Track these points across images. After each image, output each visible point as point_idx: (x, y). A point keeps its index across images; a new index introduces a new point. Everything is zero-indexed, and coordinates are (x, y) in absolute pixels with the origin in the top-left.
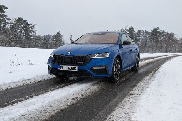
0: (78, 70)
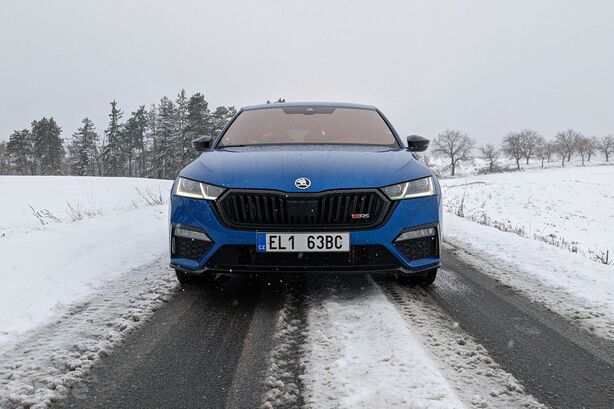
0: (351, 246)
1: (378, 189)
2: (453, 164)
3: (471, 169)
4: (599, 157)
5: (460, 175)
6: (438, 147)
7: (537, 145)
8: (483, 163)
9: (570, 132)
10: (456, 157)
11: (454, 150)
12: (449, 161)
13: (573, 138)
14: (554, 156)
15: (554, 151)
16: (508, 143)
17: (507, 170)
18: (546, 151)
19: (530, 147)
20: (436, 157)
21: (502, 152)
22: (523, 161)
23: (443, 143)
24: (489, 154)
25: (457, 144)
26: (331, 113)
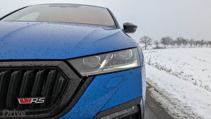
1: (65, 61)
2: (146, 46)
3: (151, 47)
4: (189, 45)
5: (148, 49)
6: (141, 41)
7: (171, 41)
8: (155, 46)
9: (181, 37)
10: (147, 44)
11: (146, 42)
12: (144, 45)
13: (181, 39)
14: (176, 44)
15: (176, 43)
16: (162, 40)
17: (162, 48)
18: (173, 43)
19: (169, 41)
20: (141, 44)
21: (160, 43)
22: (166, 46)
23: (143, 40)
24: (157, 43)
25: (147, 40)
26: (77, 7)
